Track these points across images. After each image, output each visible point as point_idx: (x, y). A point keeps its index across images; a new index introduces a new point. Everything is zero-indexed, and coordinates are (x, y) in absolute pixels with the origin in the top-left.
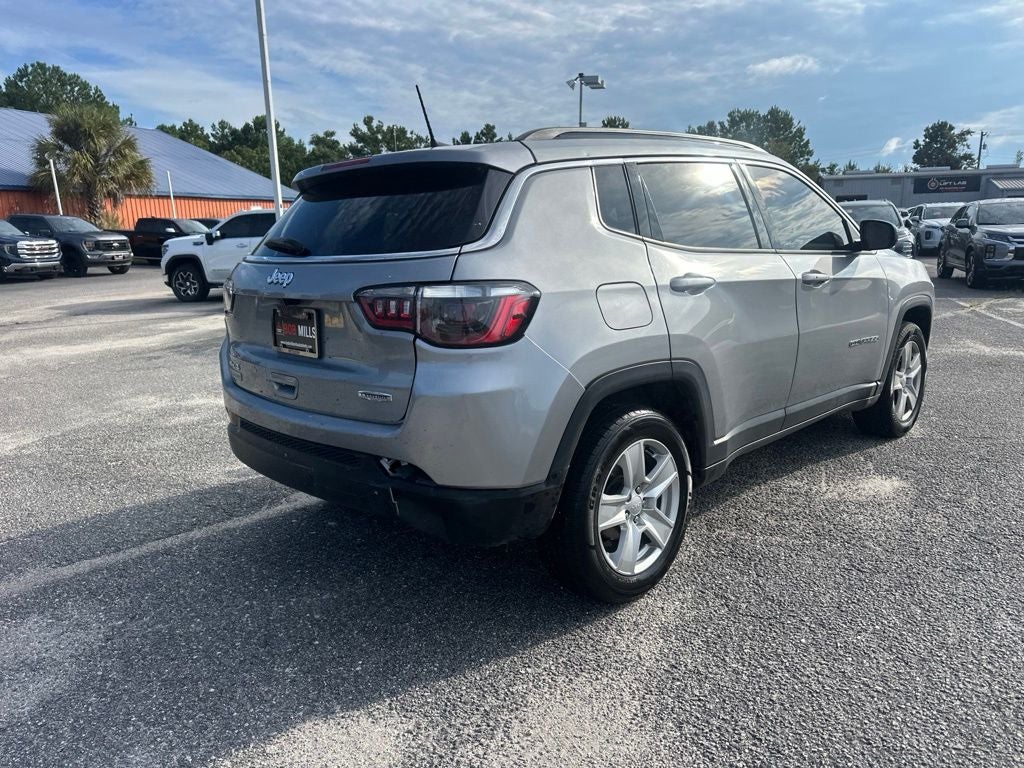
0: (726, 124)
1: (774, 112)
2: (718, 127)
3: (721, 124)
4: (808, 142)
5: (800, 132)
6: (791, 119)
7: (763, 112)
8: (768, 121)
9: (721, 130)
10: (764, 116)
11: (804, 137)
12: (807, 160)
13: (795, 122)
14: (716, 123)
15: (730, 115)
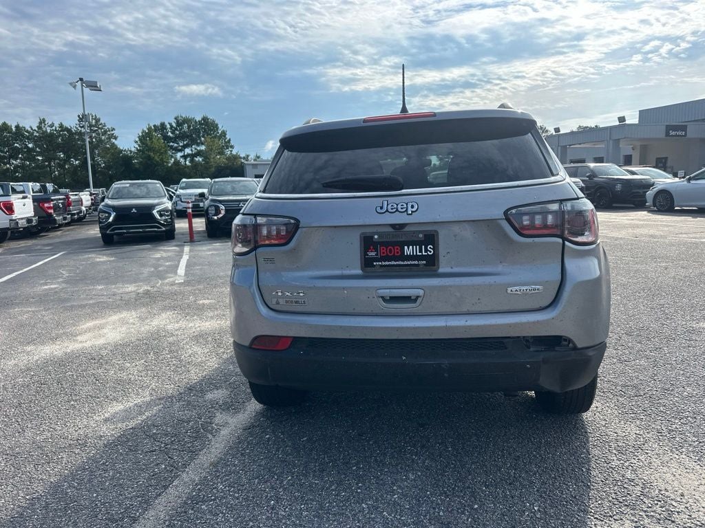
0: (174, 125)
1: (205, 119)
2: (168, 126)
3: (170, 124)
4: (230, 140)
5: (224, 133)
6: (217, 125)
7: (198, 118)
8: (202, 124)
9: (171, 128)
10: (199, 121)
11: (227, 136)
12: (231, 151)
13: (220, 126)
14: (167, 123)
15: (175, 119)
